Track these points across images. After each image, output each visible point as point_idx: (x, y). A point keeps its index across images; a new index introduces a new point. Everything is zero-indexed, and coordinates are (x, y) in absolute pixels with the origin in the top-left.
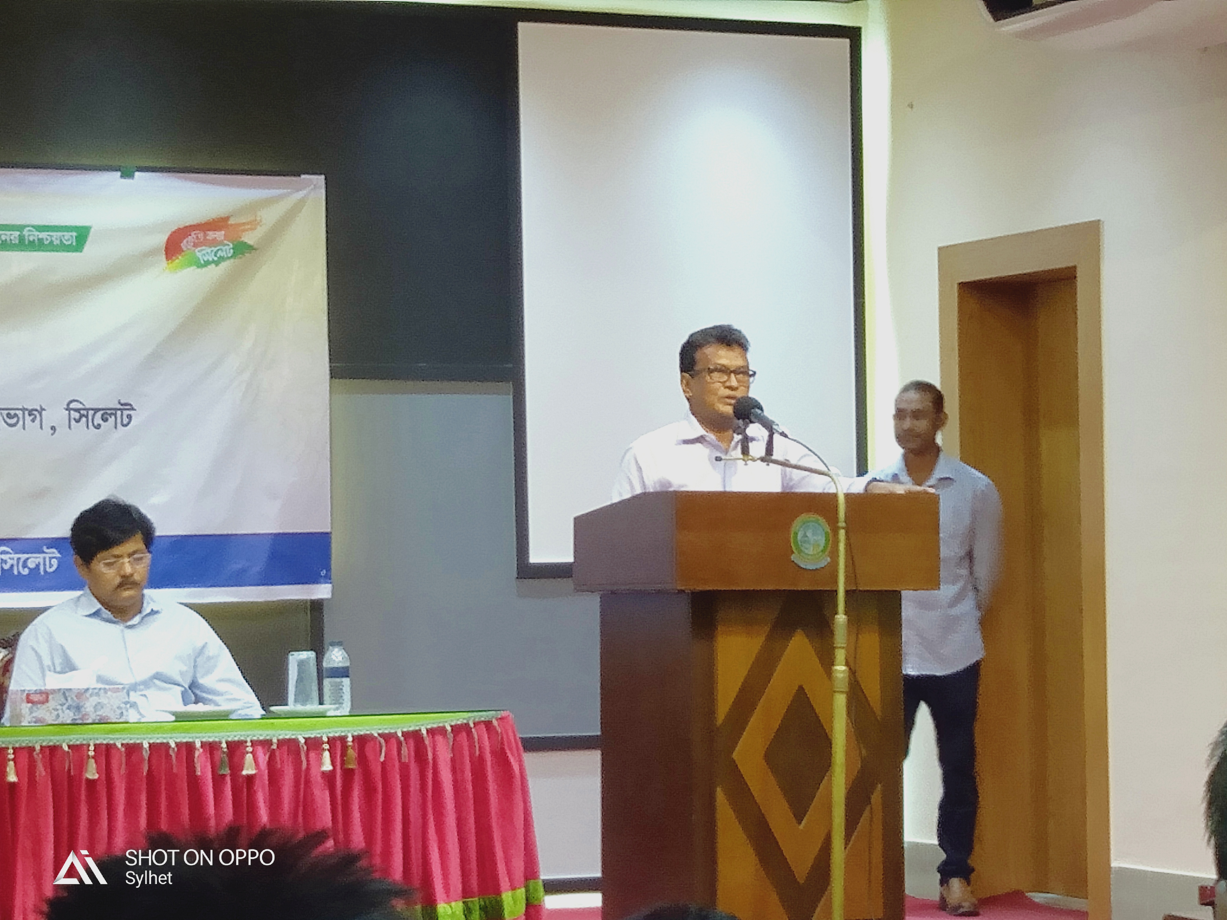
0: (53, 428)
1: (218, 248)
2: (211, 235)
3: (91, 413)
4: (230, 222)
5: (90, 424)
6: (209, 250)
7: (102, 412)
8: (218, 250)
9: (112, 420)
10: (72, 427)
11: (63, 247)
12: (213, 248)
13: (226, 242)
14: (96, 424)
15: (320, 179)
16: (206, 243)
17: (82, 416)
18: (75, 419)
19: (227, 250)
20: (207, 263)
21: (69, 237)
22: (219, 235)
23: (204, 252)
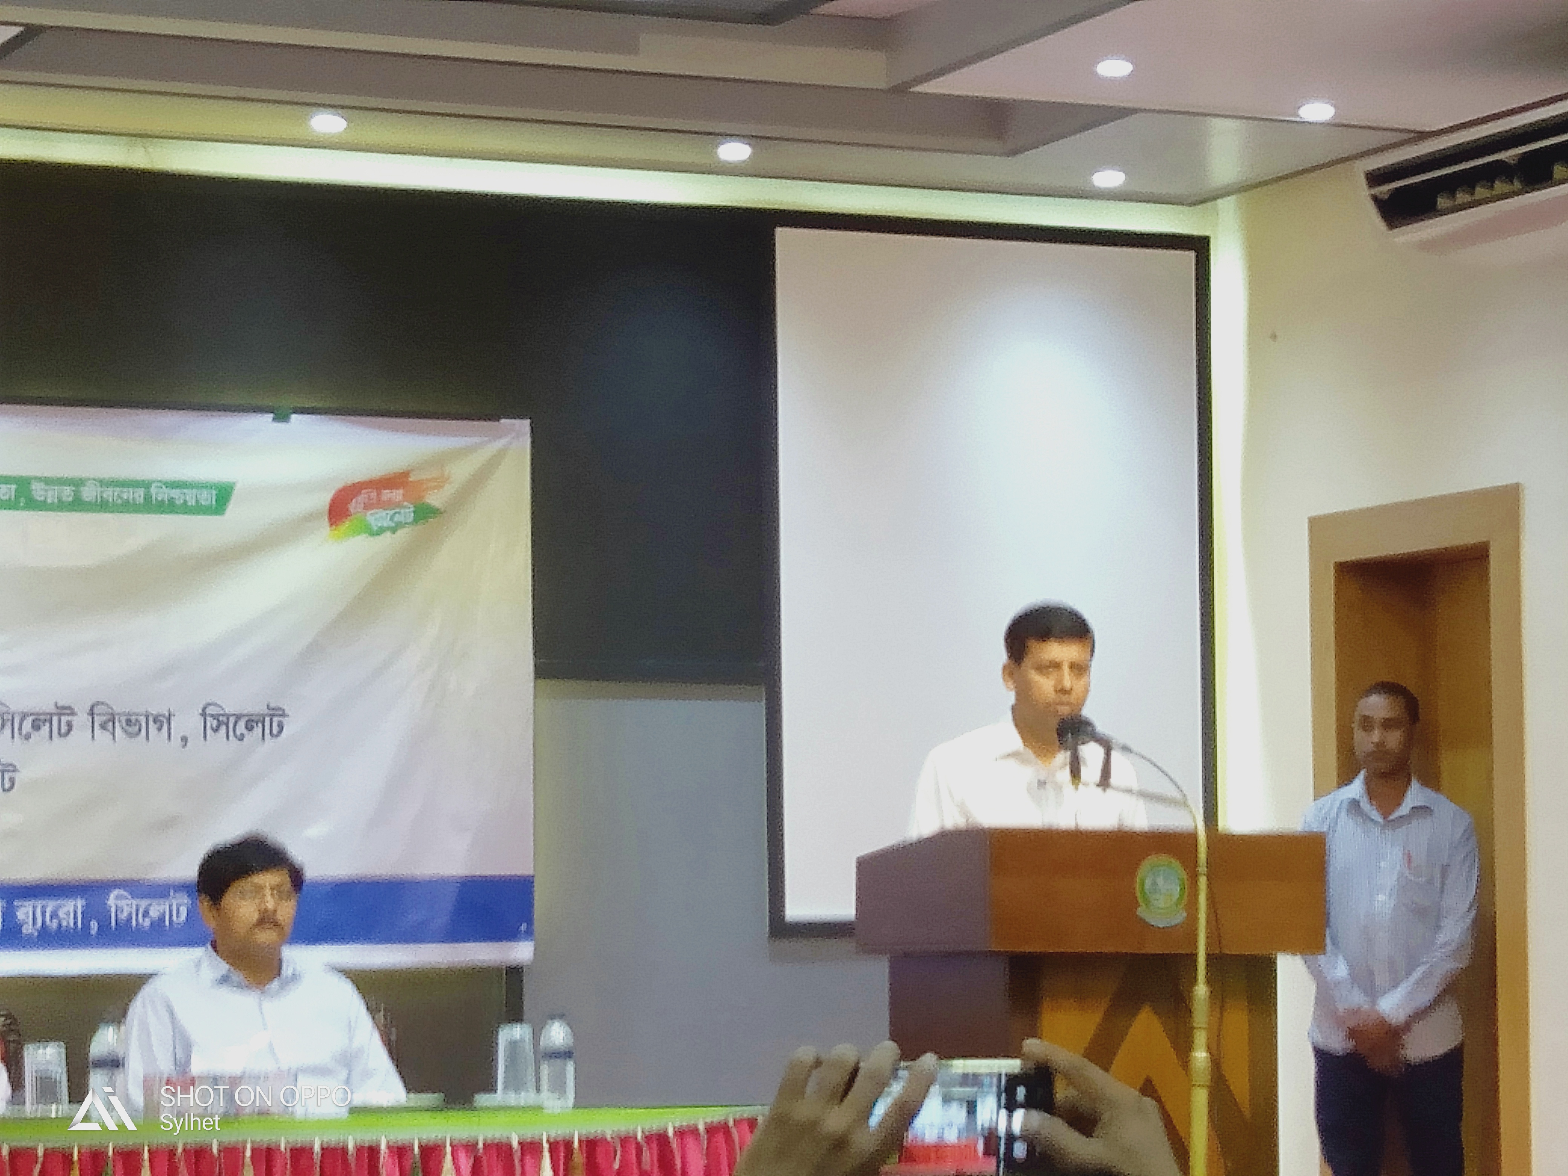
0: (185, 740)
1: (393, 511)
2: (386, 494)
3: (232, 720)
4: (410, 479)
5: (231, 733)
6: (384, 513)
7: (247, 718)
8: (396, 513)
9: (258, 730)
10: (208, 737)
11: (199, 509)
12: (388, 512)
13: (405, 503)
14: (238, 733)
15: (524, 426)
16: (380, 504)
17: (220, 724)
18: (212, 729)
19: (407, 513)
20: (381, 531)
21: (207, 498)
22: (397, 495)
23: (377, 516)
